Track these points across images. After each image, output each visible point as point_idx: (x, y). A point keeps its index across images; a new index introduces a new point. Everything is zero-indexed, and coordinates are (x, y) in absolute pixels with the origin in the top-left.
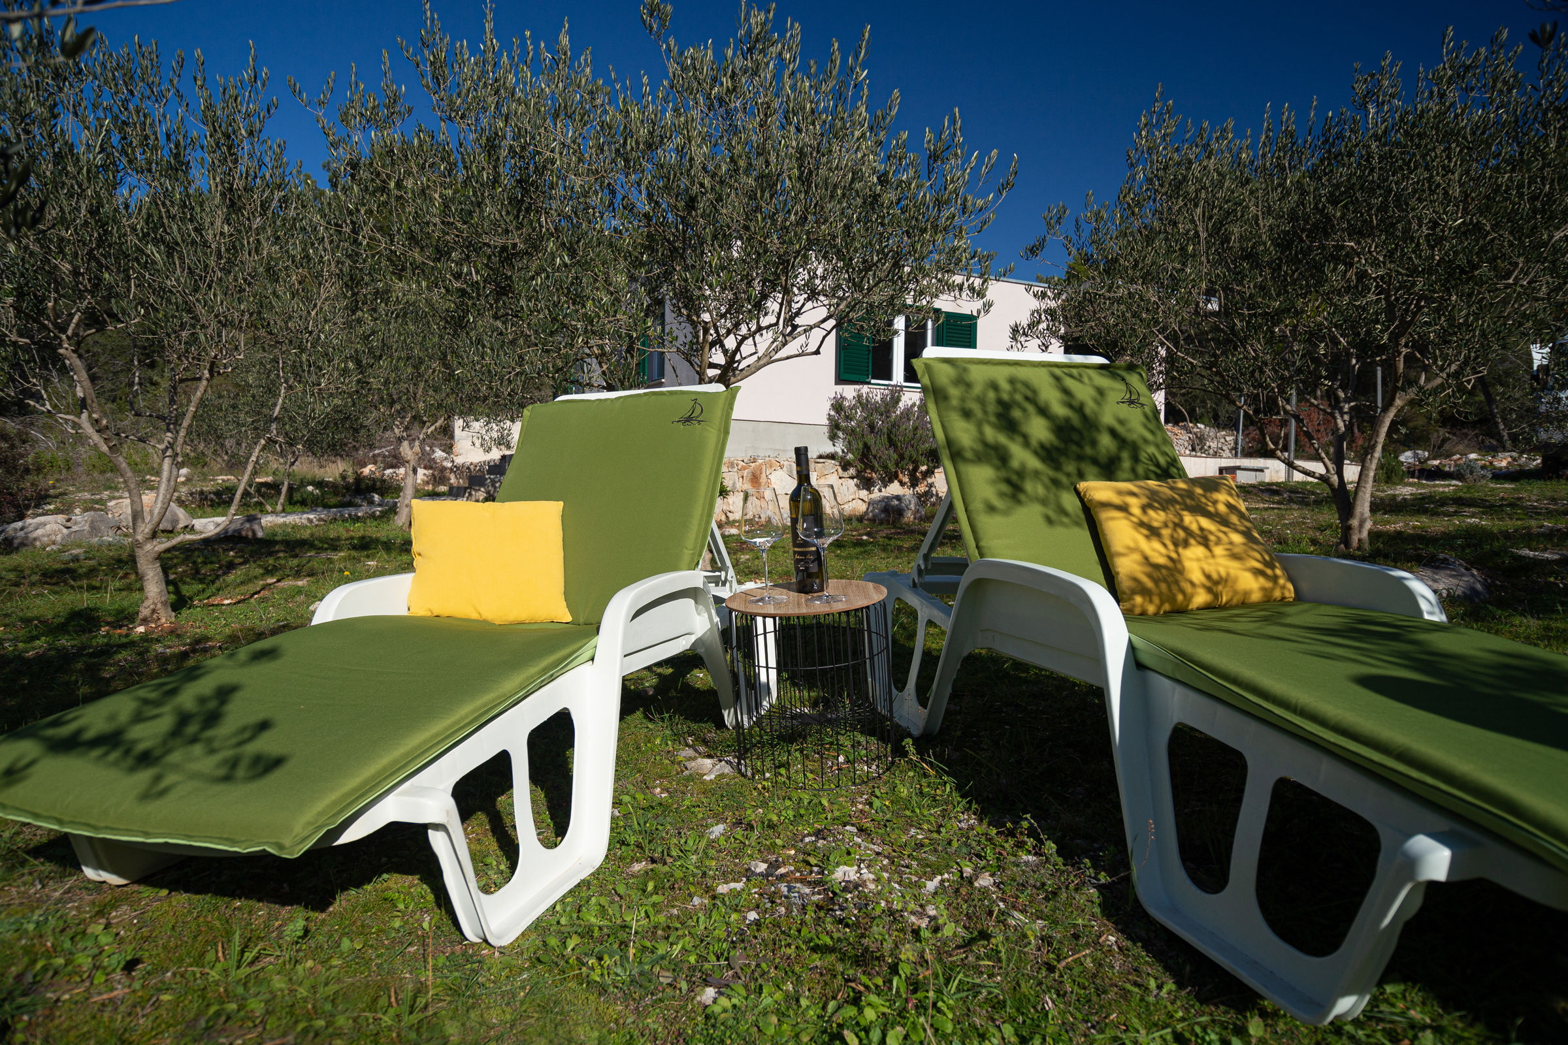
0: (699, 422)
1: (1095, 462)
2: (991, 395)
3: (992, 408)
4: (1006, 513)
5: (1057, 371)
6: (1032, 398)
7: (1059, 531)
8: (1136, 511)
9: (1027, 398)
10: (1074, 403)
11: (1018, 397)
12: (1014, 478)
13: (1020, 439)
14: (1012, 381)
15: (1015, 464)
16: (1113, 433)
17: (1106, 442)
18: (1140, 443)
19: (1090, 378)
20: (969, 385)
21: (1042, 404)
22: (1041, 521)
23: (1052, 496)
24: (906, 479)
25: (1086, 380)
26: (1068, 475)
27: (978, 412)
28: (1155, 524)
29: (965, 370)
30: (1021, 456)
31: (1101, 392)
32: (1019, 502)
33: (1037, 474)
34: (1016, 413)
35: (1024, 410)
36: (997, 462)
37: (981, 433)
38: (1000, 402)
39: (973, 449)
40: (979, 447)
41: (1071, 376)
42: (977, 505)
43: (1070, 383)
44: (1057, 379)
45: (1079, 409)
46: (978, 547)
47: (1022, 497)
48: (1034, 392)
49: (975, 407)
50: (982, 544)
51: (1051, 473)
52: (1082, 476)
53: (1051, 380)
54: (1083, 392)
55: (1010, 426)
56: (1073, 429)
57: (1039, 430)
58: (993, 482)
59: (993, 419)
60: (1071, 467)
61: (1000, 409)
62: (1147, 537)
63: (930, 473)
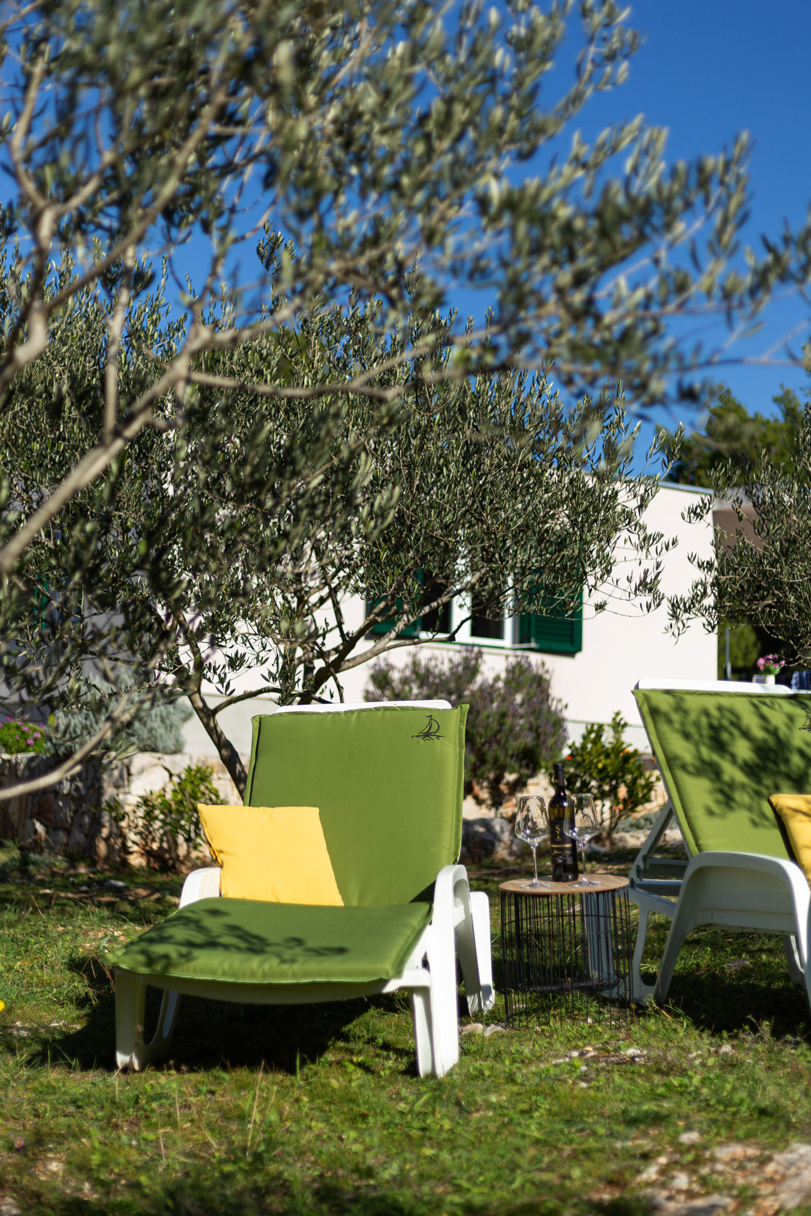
0: (438, 737)
1: (788, 777)
2: (704, 720)
3: (706, 732)
4: (723, 816)
5: (755, 701)
6: (736, 724)
7: (762, 830)
9: (732, 723)
10: (770, 728)
11: (725, 723)
12: (726, 789)
13: (728, 757)
14: (720, 708)
15: (726, 777)
16: (802, 753)
17: (796, 760)
19: (780, 706)
20: (686, 712)
21: (744, 727)
22: (748, 824)
23: (755, 804)
24: (484, 795)
25: (777, 707)
26: (767, 787)
27: (696, 736)
29: (682, 699)
30: (731, 772)
31: (791, 718)
32: (731, 808)
33: (743, 786)
34: (725, 736)
35: (731, 734)
36: (712, 776)
37: (698, 752)
38: (711, 726)
39: (694, 766)
40: (698, 763)
41: (765, 704)
42: (698, 814)
43: (765, 710)
44: (756, 706)
45: (774, 733)
46: (697, 845)
47: (733, 805)
48: (738, 717)
49: (692, 730)
50: (701, 842)
51: (754, 786)
52: (777, 789)
53: (751, 708)
54: (777, 719)
55: (720, 746)
56: (770, 749)
57: (743, 750)
58: (712, 792)
59: (707, 741)
60: (768, 781)
61: (712, 733)
63: (520, 784)
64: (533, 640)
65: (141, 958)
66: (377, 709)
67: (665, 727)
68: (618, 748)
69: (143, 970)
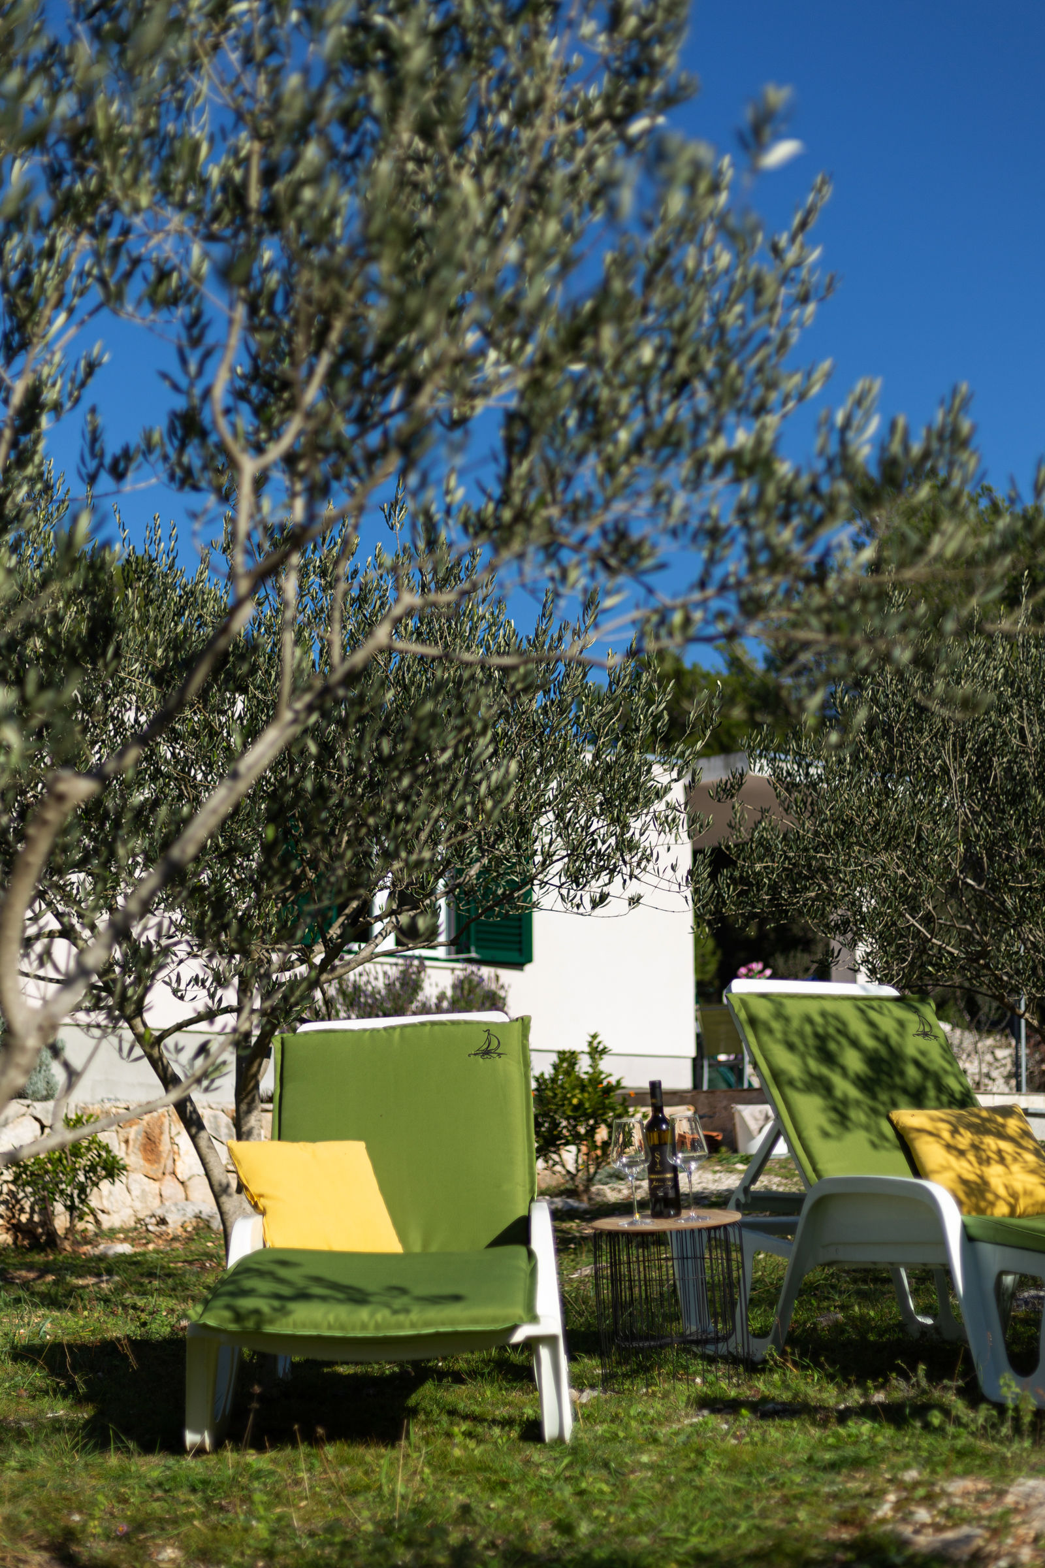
0: (499, 1055)
1: (905, 1091)
2: (808, 1029)
3: (811, 1041)
4: (839, 1138)
5: (860, 1004)
6: (843, 1031)
7: (883, 1154)
8: (946, 1135)
9: (839, 1031)
10: (881, 1035)
11: (831, 1030)
12: (840, 1107)
13: (838, 1070)
14: (823, 1014)
15: (838, 1093)
16: (917, 1064)
17: (912, 1072)
18: (941, 1073)
19: (890, 1011)
20: (787, 1020)
21: (852, 1035)
22: (867, 1146)
23: (872, 1124)
25: (886, 1012)
26: (884, 1104)
27: (801, 1047)
28: (961, 1147)
29: (781, 1004)
30: (844, 1087)
31: (901, 1024)
32: (847, 1128)
33: (858, 1103)
34: (832, 1046)
35: (838, 1043)
36: (823, 1092)
37: (805, 1064)
38: (816, 1035)
39: (802, 1081)
40: (807, 1078)
41: (872, 1008)
42: (812, 1135)
43: (873, 1015)
44: (862, 1011)
45: (885, 1040)
46: (815, 1170)
47: (849, 1124)
48: (844, 1024)
49: (796, 1040)
50: (820, 1166)
51: (870, 1102)
52: (895, 1105)
53: (856, 1013)
54: (887, 1025)
55: (829, 1058)
56: (882, 1060)
57: (853, 1061)
58: (824, 1110)
59: (813, 1052)
60: (884, 1097)
61: (817, 1043)
62: (957, 1158)
64: (473, 948)
65: (227, 1314)
66: (423, 1024)
67: (765, 1038)
68: (595, 1078)
69: (233, 1327)
